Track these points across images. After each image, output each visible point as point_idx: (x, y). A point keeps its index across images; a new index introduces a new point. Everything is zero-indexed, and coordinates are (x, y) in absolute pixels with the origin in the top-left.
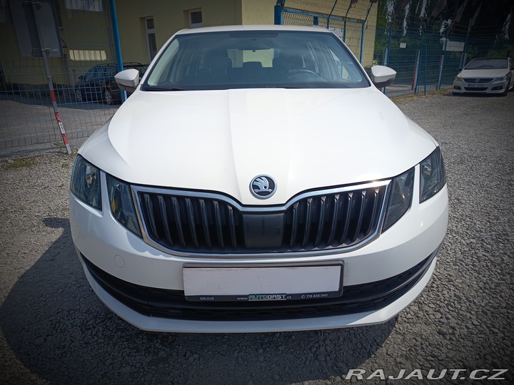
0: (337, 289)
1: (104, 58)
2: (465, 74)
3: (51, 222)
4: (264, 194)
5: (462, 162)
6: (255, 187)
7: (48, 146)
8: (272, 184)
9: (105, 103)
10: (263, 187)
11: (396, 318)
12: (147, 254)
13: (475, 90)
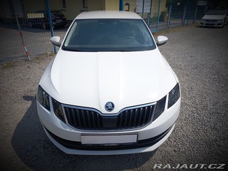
0: (135, 141)
1: (43, 16)
2: (206, 17)
3: (27, 98)
4: (110, 110)
5: (196, 68)
6: (107, 107)
7: (20, 55)
8: (113, 106)
9: (43, 28)
10: (110, 106)
11: (156, 150)
12: (68, 130)
13: (209, 25)
